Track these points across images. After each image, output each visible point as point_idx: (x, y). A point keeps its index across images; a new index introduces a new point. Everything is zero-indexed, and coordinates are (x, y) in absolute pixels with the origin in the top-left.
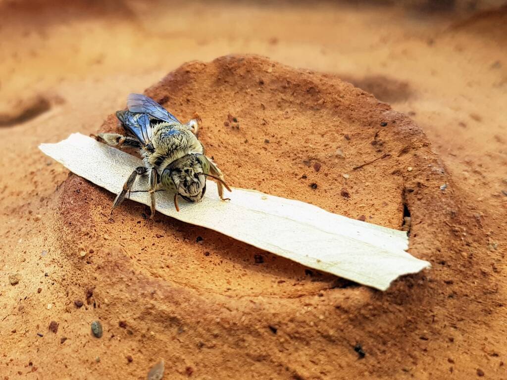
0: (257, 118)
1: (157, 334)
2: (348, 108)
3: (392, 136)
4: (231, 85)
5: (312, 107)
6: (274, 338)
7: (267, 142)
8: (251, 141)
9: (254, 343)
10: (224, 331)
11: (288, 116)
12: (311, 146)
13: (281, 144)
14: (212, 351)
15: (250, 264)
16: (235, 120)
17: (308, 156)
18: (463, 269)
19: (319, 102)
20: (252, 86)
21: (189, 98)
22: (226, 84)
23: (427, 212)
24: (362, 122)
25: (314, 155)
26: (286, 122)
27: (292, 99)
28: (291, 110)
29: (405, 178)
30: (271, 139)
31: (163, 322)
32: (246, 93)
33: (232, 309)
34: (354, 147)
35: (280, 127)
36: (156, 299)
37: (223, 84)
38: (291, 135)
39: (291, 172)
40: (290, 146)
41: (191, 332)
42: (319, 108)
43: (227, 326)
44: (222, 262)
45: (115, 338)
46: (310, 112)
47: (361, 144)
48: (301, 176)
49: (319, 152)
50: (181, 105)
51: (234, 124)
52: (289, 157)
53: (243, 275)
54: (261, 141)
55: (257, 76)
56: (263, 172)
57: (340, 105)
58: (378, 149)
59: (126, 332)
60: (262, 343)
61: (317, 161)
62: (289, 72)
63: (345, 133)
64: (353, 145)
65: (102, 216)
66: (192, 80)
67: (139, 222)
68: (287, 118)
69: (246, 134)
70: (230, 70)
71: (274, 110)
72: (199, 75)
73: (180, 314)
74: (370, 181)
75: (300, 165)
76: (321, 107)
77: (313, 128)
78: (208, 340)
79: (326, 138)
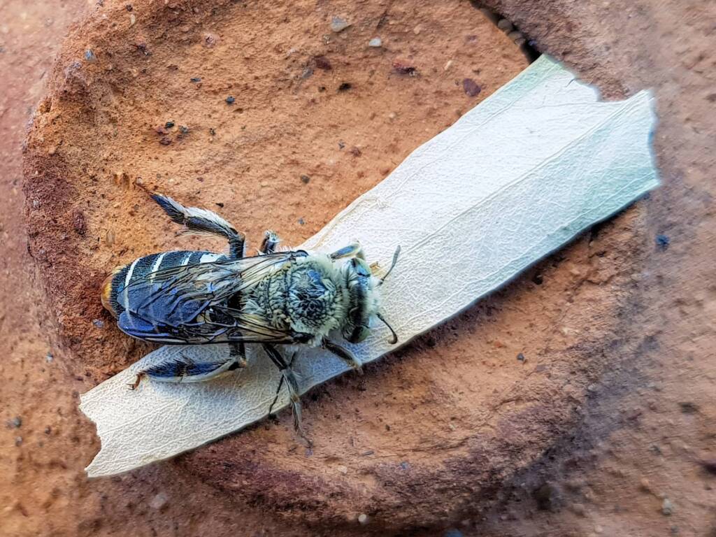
7: (230, 102)
8: (214, 124)
11: (214, 42)
12: (291, 51)
16: (170, 125)
23: (545, 12)
25: (308, 56)
30: (232, 93)
39: (305, 104)
40: (267, 76)
46: (237, 8)
49: (309, 47)
51: (174, 131)
56: (281, 144)
61: (318, 59)
79: (294, 21)
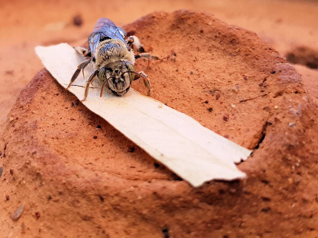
0: (192, 56)
1: (27, 183)
2: (255, 57)
3: (275, 82)
4: (181, 31)
5: (231, 53)
6: (101, 205)
7: (192, 73)
8: (181, 71)
9: (85, 206)
10: (67, 191)
11: (213, 58)
12: (219, 80)
13: (200, 76)
14: (56, 204)
15: (123, 151)
16: (175, 55)
17: (214, 87)
18: (284, 191)
19: (235, 50)
20: (195, 33)
21: (150, 35)
22: (178, 29)
24: (259, 69)
25: (218, 87)
26: (211, 61)
27: (219, 46)
28: (217, 53)
29: (271, 114)
30: (194, 72)
31: (33, 175)
32: (190, 37)
33: (80, 177)
34: (247, 85)
35: (204, 64)
36: (34, 158)
37: (176, 29)
38: (209, 70)
39: (198, 97)
40: (205, 79)
41: (46, 187)
42: (235, 54)
43: (70, 188)
44: (103, 145)
45: (6, 181)
46: (229, 57)
47: (253, 84)
48: (205, 101)
49: (222, 86)
50: (143, 39)
51: (174, 57)
52: (202, 86)
53: (112, 158)
54: (188, 72)
55: (200, 26)
56: (178, 94)
57: (249, 54)
58: (262, 90)
59: (12, 178)
60: (91, 207)
61: (219, 92)
62: (223, 26)
63: (246, 75)
64: (248, 85)
65: (42, 98)
66: (155, 23)
67: (67, 108)
68: (212, 59)
69: (179, 65)
70: (182, 19)
71: (205, 52)
72: (161, 20)
73: (43, 172)
74: (247, 112)
75: (207, 93)
76: (237, 55)
77: (226, 68)
78: (54, 196)
79: (232, 77)
